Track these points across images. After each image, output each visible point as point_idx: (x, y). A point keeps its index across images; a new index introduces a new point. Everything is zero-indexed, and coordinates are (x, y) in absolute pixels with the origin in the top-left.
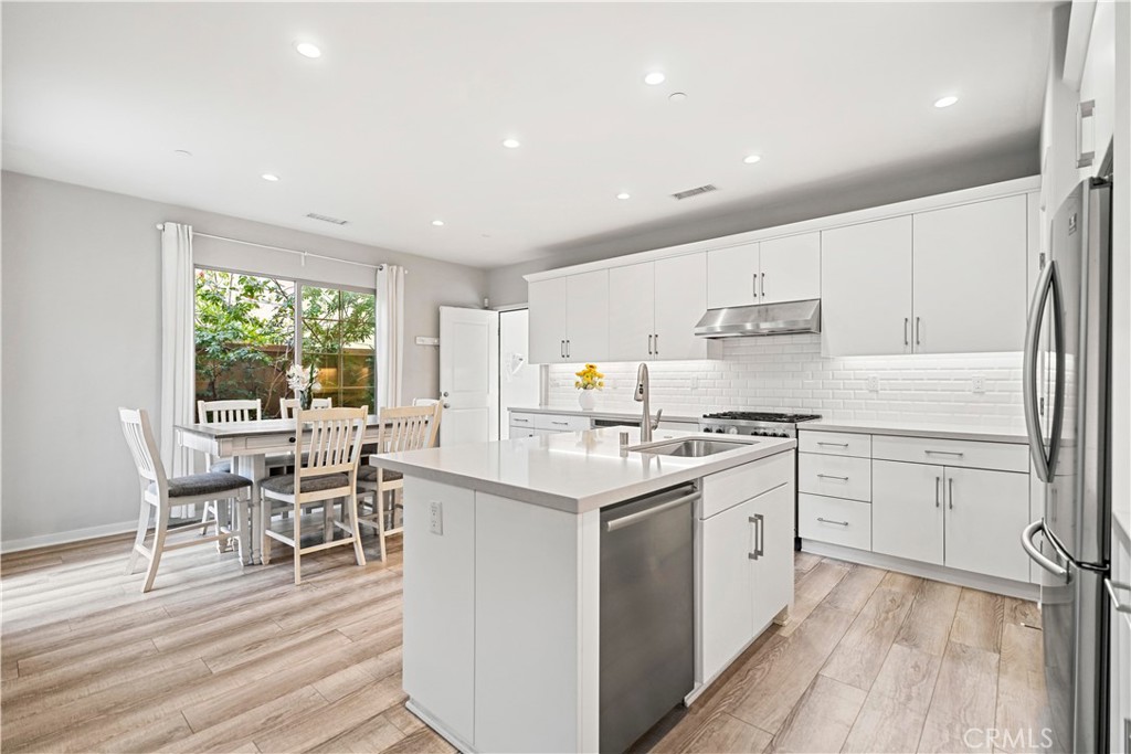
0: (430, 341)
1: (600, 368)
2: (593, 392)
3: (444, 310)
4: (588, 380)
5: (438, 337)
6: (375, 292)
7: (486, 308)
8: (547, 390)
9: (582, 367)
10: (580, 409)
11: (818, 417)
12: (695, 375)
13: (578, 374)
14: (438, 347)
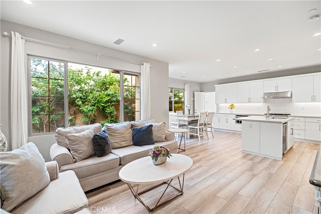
0: (193, 99)
1: (235, 104)
2: (233, 110)
3: (195, 93)
4: (232, 107)
5: (194, 98)
6: (184, 89)
7: (201, 91)
8: (218, 109)
9: (230, 104)
10: (230, 113)
11: (290, 114)
12: (258, 106)
13: (230, 106)
14: (194, 100)
